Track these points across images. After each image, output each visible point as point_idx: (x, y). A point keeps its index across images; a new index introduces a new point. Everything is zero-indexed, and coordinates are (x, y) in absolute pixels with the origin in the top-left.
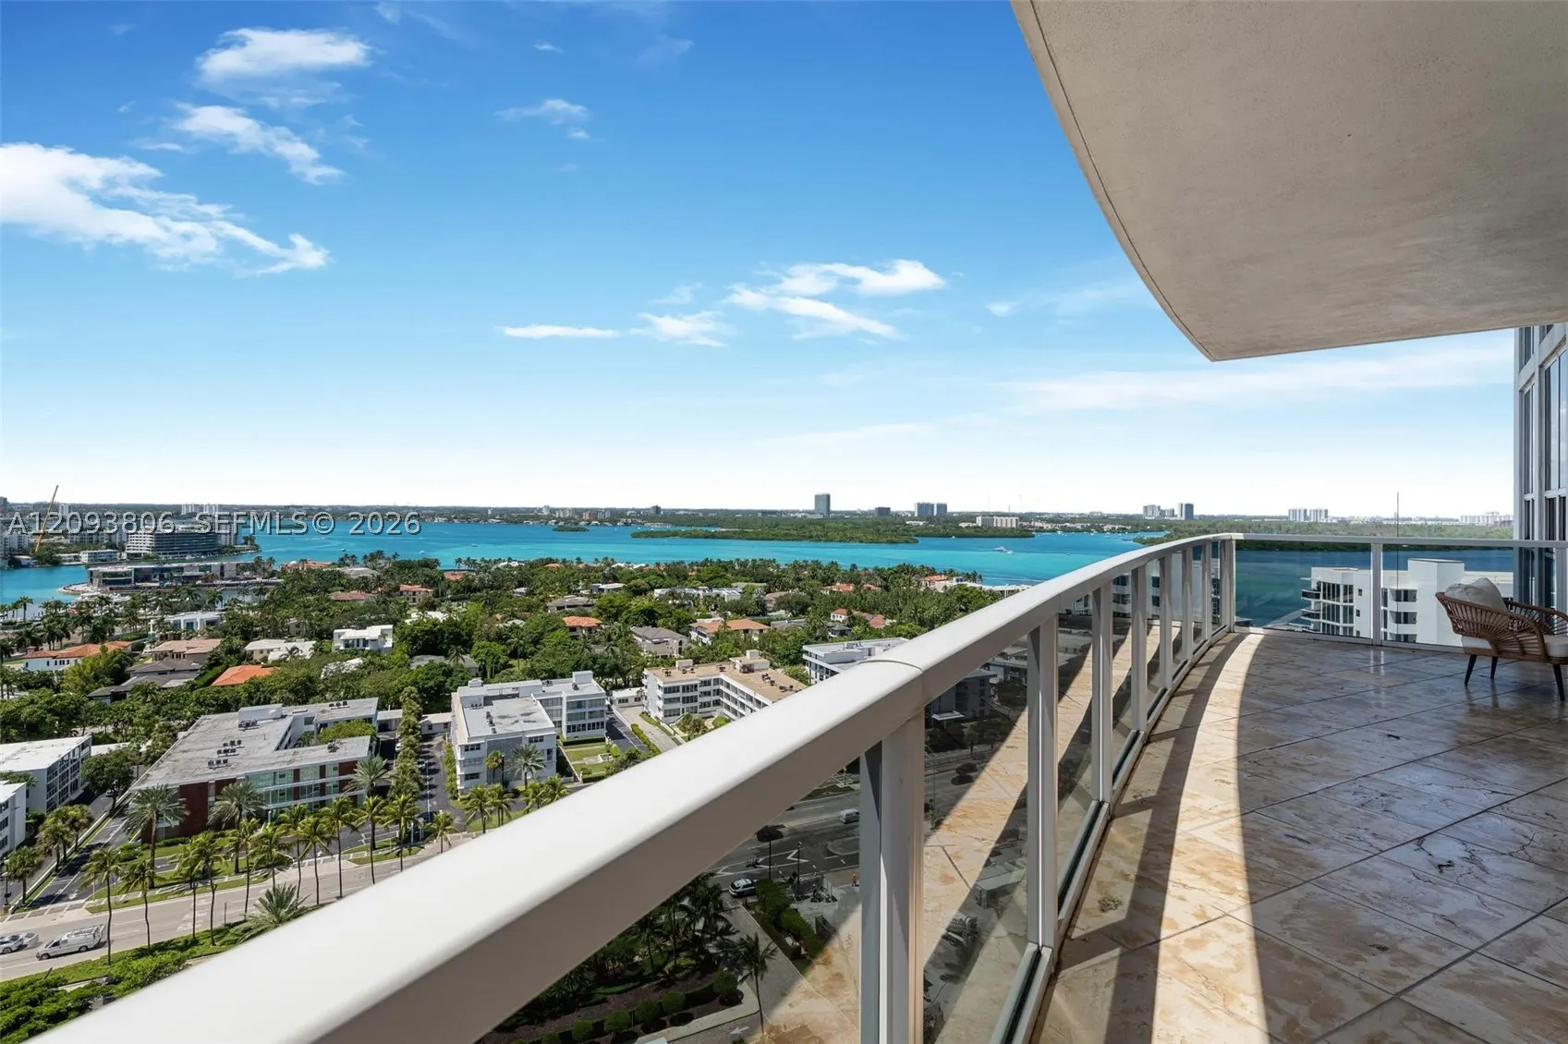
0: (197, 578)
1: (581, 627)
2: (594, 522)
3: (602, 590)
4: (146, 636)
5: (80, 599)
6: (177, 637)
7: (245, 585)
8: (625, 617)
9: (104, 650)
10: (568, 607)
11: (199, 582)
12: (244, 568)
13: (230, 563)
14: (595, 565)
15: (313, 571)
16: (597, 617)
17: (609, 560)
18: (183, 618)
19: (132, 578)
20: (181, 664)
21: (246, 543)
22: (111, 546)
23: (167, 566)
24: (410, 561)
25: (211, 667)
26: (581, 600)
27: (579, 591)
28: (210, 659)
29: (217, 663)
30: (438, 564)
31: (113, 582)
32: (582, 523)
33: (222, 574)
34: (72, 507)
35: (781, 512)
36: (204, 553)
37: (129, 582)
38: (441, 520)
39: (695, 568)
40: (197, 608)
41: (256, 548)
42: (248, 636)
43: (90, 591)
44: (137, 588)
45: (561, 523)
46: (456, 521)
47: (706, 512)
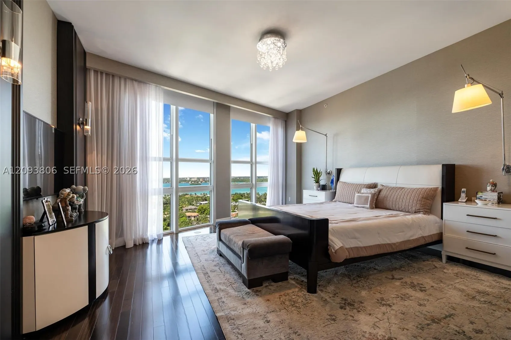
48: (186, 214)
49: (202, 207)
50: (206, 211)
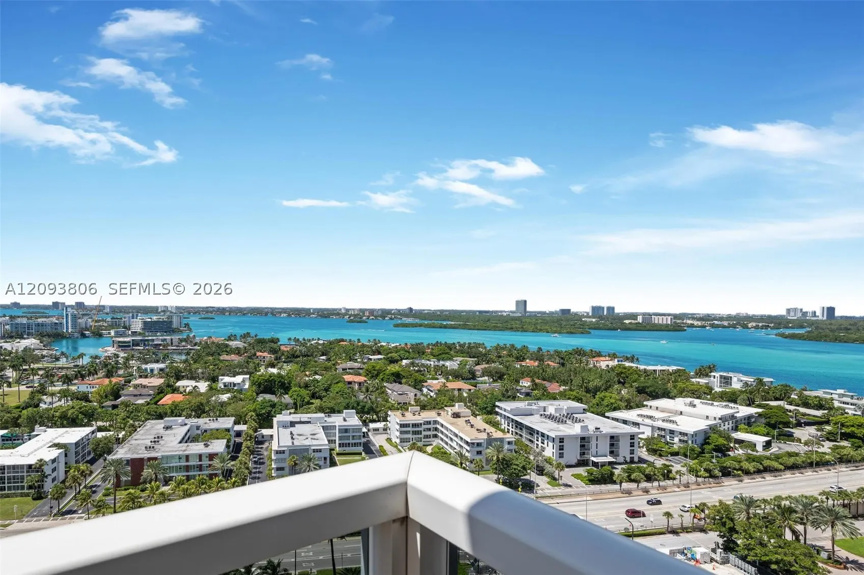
0: (160, 345)
1: (355, 382)
2: (371, 317)
3: (371, 359)
4: (133, 375)
5: (106, 354)
6: (146, 377)
7: (182, 350)
8: (382, 377)
9: (110, 382)
10: (349, 369)
11: (161, 347)
12: (181, 340)
13: (176, 338)
14: (368, 344)
15: (214, 343)
16: (365, 376)
17: (377, 341)
18: (149, 366)
19: (131, 344)
20: (144, 391)
21: (185, 327)
22: (125, 327)
23: (146, 338)
24: (263, 339)
25: (159, 394)
26: (356, 365)
27: (356, 360)
28: (158, 389)
29: (162, 392)
30: (279, 341)
31: (123, 346)
32: (364, 318)
33: (172, 344)
34: (111, 307)
35: (492, 312)
36: (166, 332)
37: (129, 346)
38: (285, 315)
39: (431, 347)
40: (157, 362)
41: (190, 330)
42: (179, 378)
43: (111, 350)
44: (133, 349)
45: (352, 318)
46: (293, 316)
47: (442, 311)
48: (344, 377)
49: (373, 367)
50: (382, 374)
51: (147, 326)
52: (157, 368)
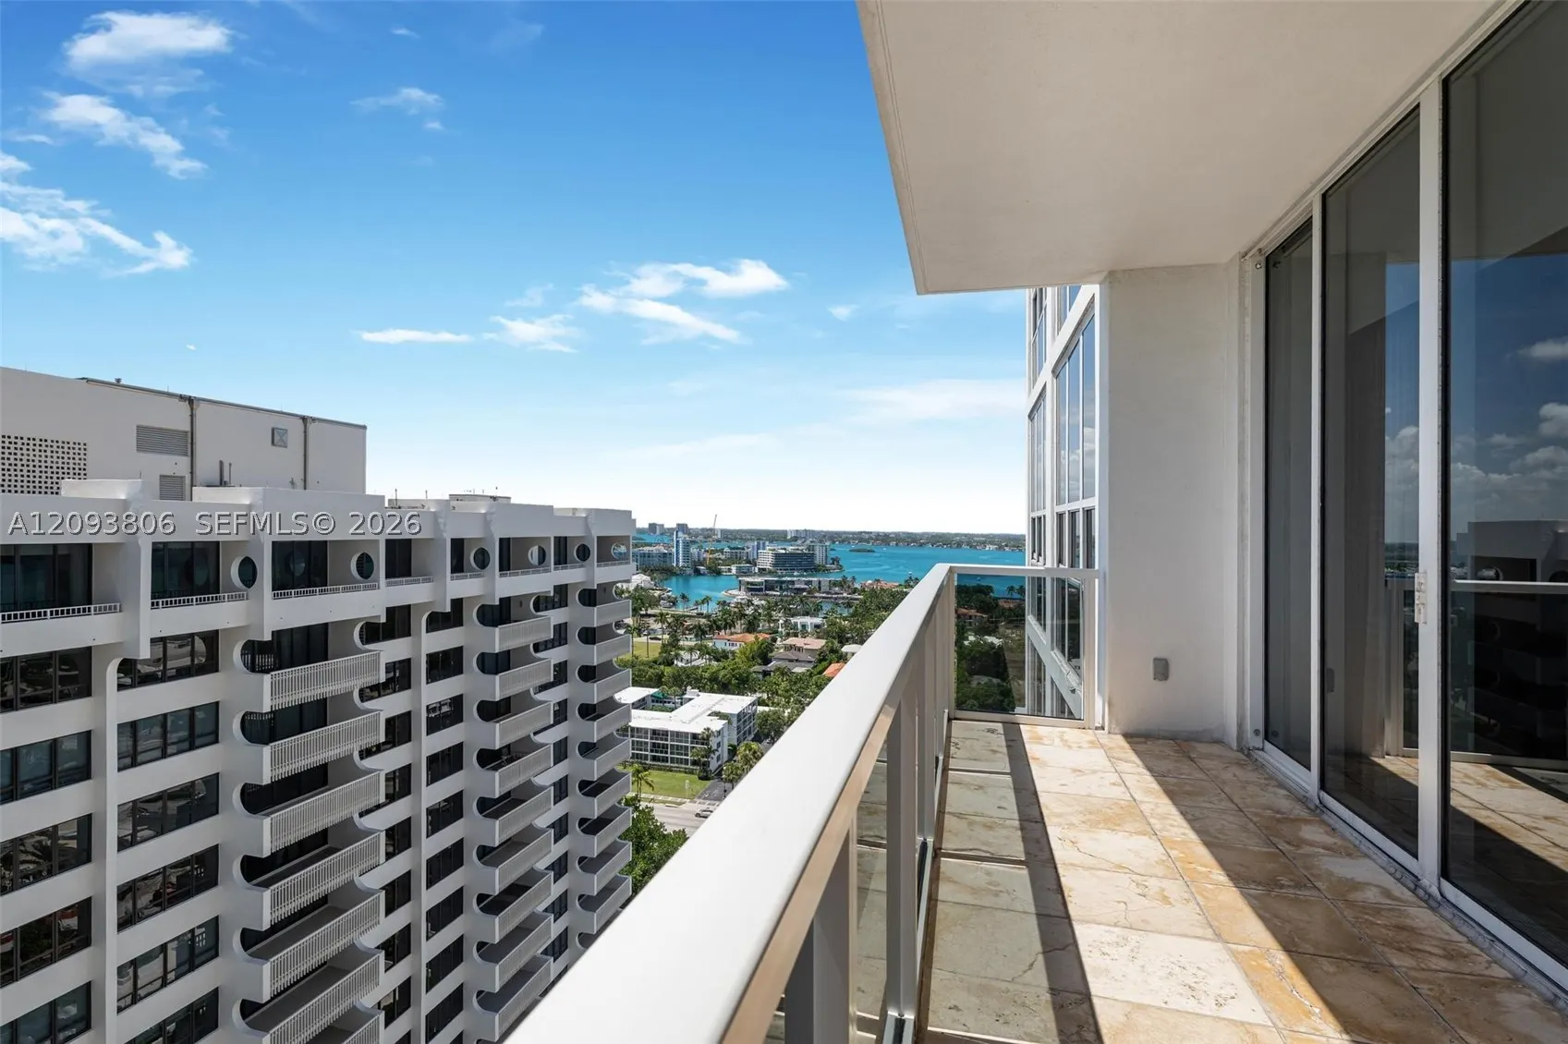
0: (804, 590)
4: (777, 632)
5: (735, 600)
6: (796, 635)
7: (836, 599)
9: (757, 638)
11: (805, 594)
12: (835, 584)
13: (825, 580)
15: (885, 591)
18: (799, 620)
19: (763, 587)
20: (803, 656)
21: (833, 563)
22: (749, 562)
23: (784, 579)
24: (965, 586)
25: (820, 661)
28: (819, 655)
29: (824, 659)
30: (992, 591)
31: (753, 589)
33: (820, 588)
34: (724, 532)
36: (805, 571)
37: (760, 590)
38: (992, 547)
40: (807, 614)
41: (840, 568)
42: (843, 641)
43: (741, 595)
44: (767, 595)
46: (1007, 549)
51: (781, 560)
52: (811, 624)
